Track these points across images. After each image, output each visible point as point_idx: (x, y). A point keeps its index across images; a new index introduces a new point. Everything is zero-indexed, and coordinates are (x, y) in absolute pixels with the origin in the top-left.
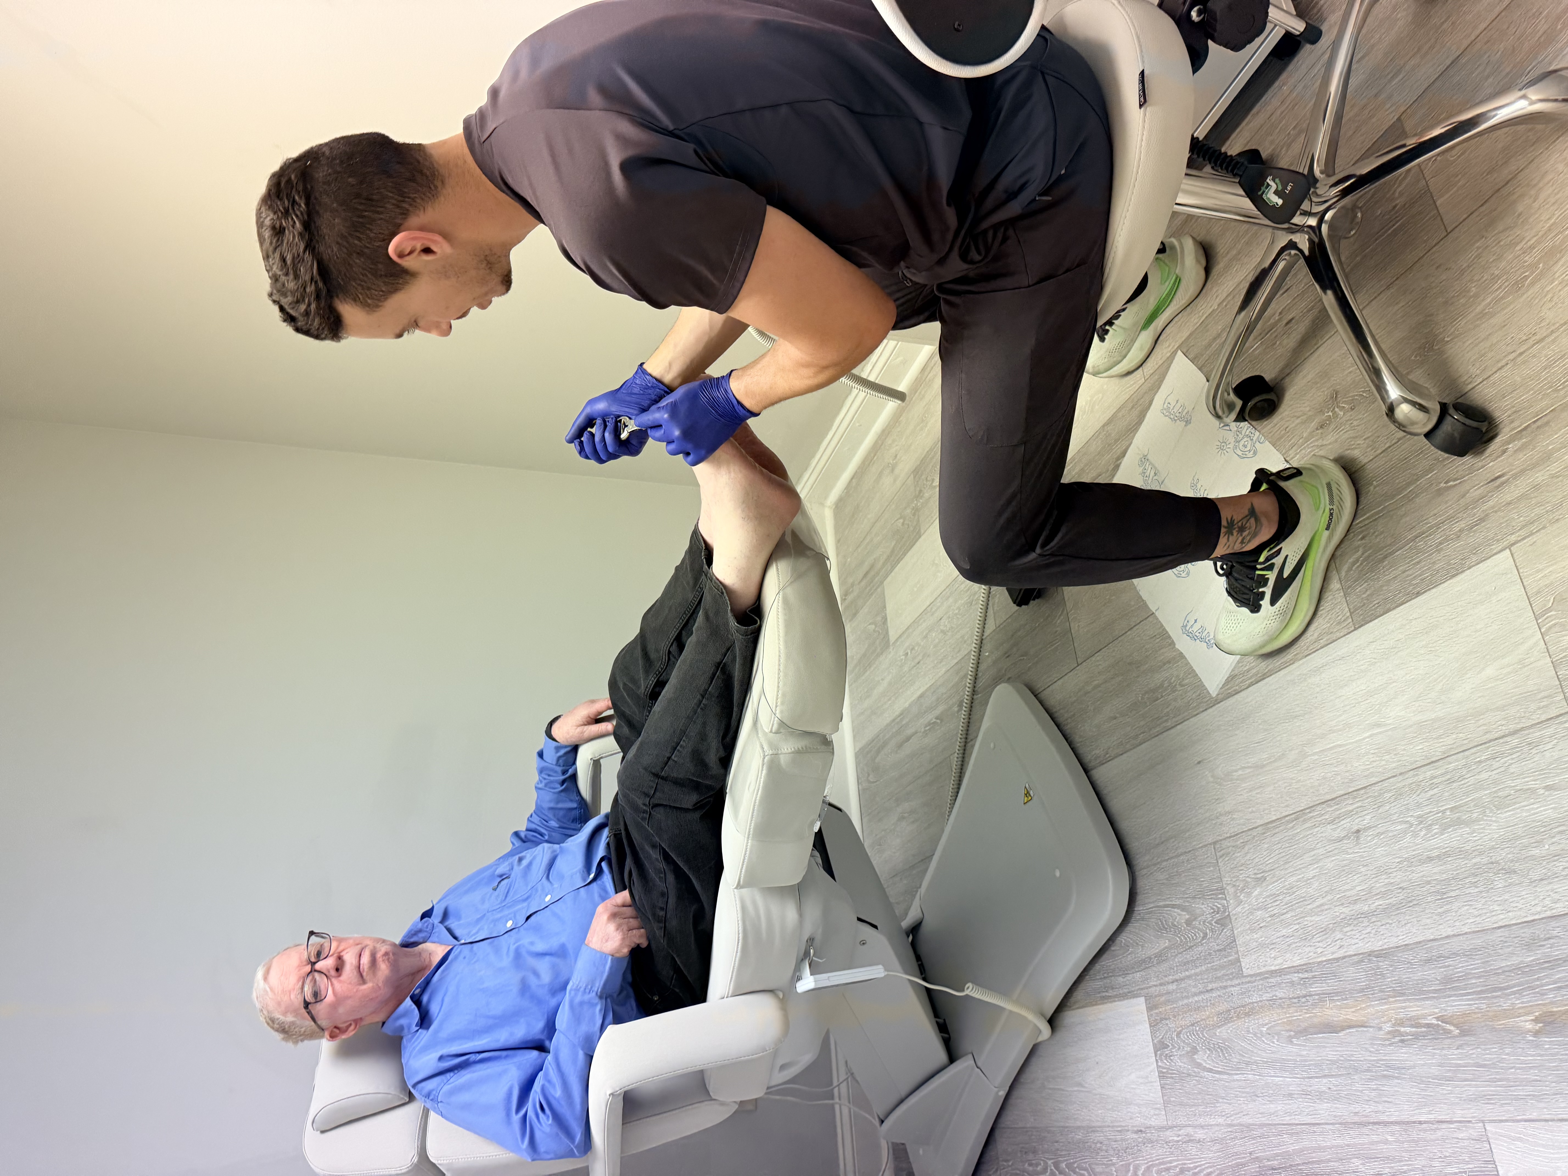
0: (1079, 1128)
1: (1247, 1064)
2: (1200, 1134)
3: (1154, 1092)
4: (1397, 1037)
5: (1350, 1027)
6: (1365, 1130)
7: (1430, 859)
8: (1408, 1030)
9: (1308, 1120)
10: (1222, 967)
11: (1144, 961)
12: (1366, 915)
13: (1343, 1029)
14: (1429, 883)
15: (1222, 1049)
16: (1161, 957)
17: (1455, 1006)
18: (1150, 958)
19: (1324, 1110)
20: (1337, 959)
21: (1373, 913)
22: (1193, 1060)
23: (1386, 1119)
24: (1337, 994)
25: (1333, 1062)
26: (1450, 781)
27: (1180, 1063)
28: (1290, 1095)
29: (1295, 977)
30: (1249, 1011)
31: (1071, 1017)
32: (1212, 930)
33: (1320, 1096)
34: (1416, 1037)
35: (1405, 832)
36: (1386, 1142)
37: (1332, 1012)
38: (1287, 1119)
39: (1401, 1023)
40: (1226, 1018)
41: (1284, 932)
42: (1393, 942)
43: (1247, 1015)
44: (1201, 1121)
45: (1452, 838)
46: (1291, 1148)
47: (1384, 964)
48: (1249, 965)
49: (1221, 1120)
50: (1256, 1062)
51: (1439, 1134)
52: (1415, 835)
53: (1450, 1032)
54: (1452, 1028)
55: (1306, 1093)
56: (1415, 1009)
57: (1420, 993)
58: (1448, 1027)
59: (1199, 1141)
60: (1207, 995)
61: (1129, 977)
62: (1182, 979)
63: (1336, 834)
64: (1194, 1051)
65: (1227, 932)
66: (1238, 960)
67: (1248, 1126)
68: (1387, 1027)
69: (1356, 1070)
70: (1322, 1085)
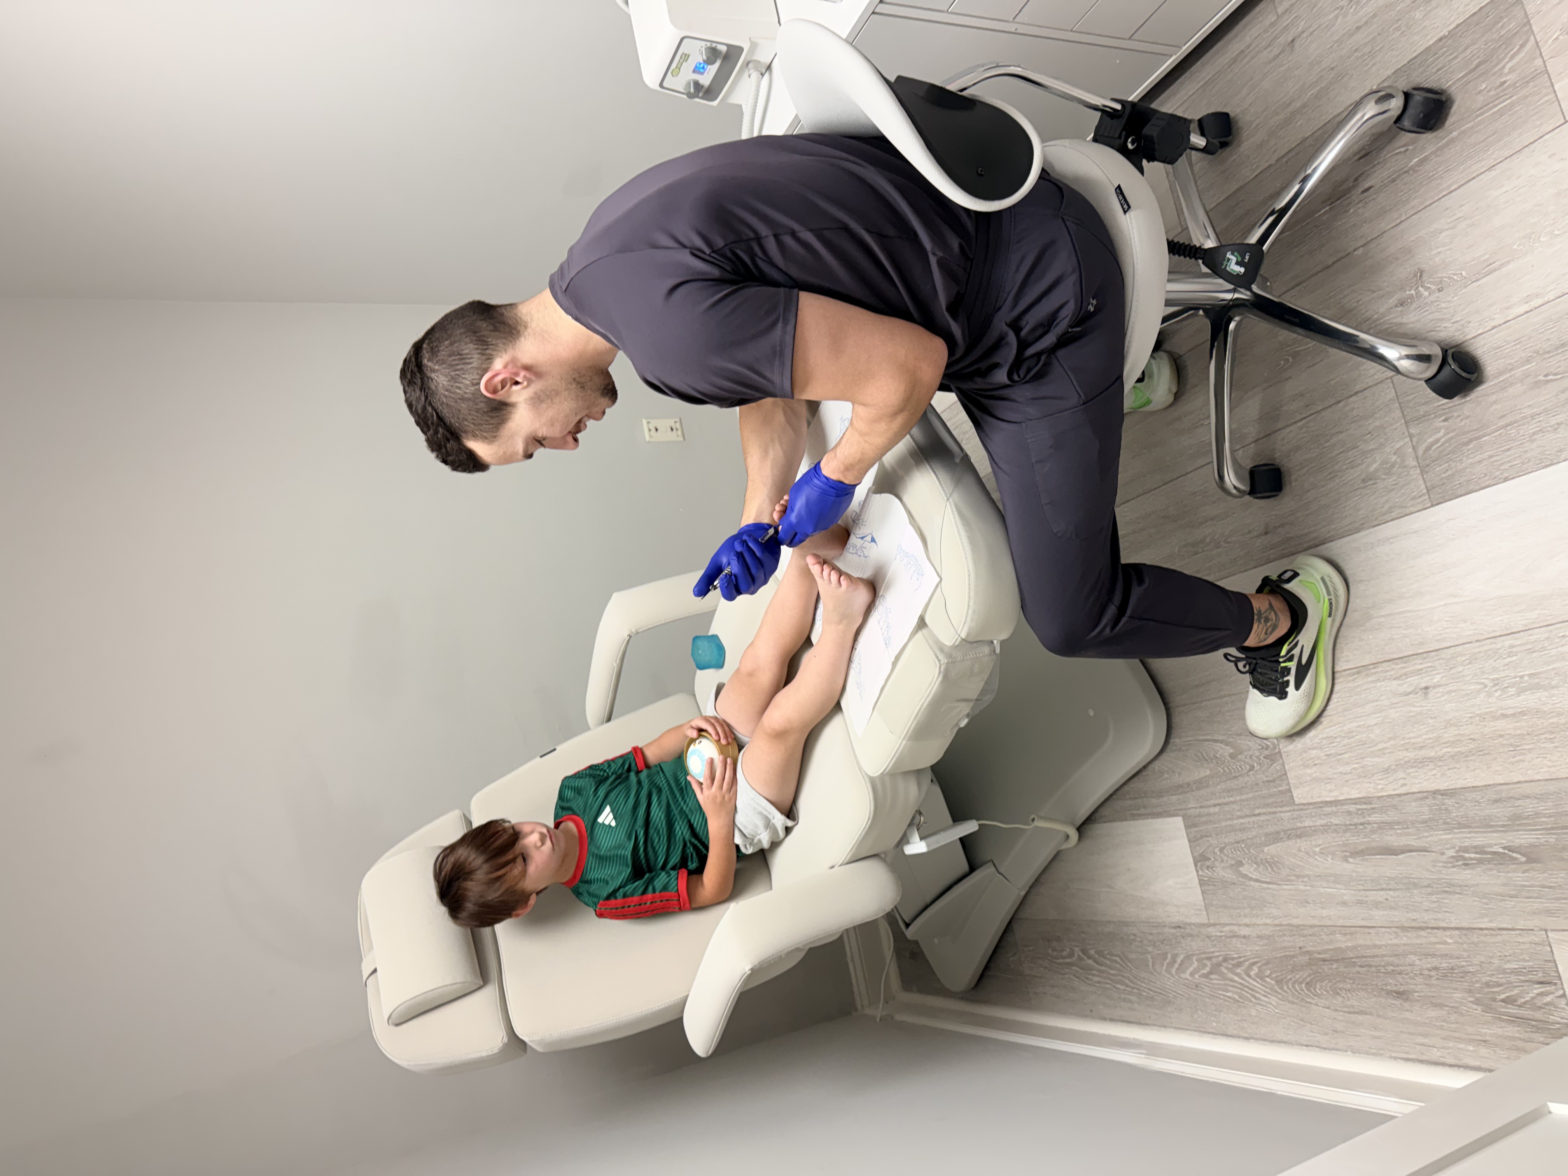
0: (1109, 922)
1: (1298, 877)
2: (1244, 931)
3: (1195, 895)
4: (1461, 860)
5: (1410, 851)
6: (1423, 933)
7: (1505, 716)
8: (1473, 856)
9: (1363, 923)
10: (1271, 796)
11: (1181, 786)
12: (1432, 760)
13: (1403, 852)
14: (1501, 736)
15: (1272, 864)
16: (1201, 784)
17: (1522, 838)
18: (1189, 785)
19: (1379, 916)
20: (1399, 795)
21: (1440, 759)
22: (1239, 872)
23: (1445, 925)
24: (1398, 823)
25: (1391, 879)
26: (1531, 651)
27: (1222, 872)
28: (1344, 903)
29: (1352, 808)
30: (1301, 834)
31: (1099, 829)
32: (1260, 764)
33: (1377, 905)
34: (1480, 862)
35: (1479, 692)
36: (1445, 943)
37: (1392, 839)
38: (1341, 922)
39: (1466, 850)
40: (1275, 838)
41: (1341, 769)
42: (1460, 784)
43: (1299, 836)
44: (1247, 921)
45: (1530, 700)
46: (1343, 946)
47: (1449, 802)
48: (1300, 795)
49: (1269, 921)
50: (1308, 876)
51: (1499, 939)
52: (1489, 695)
53: (1516, 859)
54: (1519, 856)
55: (1360, 902)
56: (1479, 839)
57: (1487, 825)
58: (1515, 855)
59: (1244, 937)
60: (1254, 819)
61: (1165, 799)
62: (1225, 804)
63: (1402, 689)
64: (1240, 864)
65: (1277, 766)
66: (1290, 791)
67: (1298, 926)
68: (1451, 853)
69: (1415, 885)
70: (1380, 896)
